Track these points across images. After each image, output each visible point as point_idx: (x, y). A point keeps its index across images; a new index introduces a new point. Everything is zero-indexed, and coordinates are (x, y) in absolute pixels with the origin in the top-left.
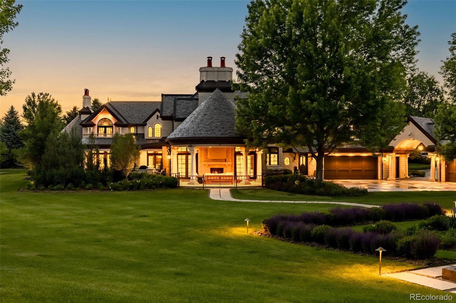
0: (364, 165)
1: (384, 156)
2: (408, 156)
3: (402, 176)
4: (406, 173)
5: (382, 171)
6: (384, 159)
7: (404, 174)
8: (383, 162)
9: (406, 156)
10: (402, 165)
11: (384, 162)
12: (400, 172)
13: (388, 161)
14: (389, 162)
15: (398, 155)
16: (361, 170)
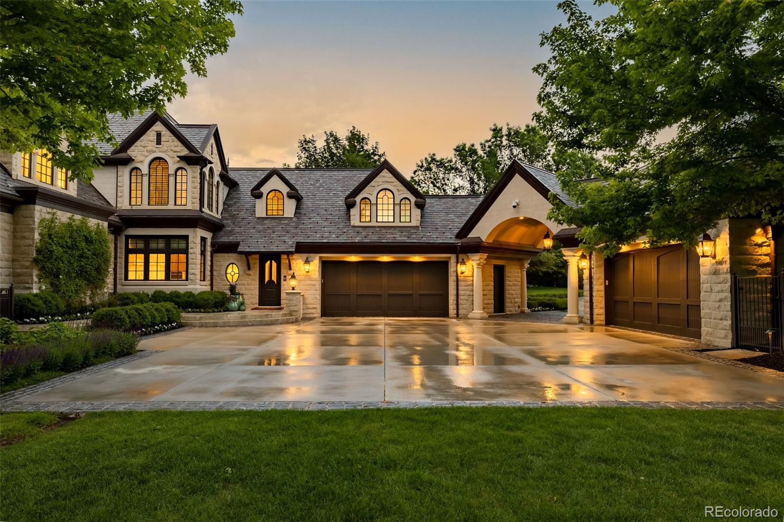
0: (416, 283)
1: (460, 260)
2: (527, 266)
3: (510, 308)
4: (522, 302)
5: (457, 295)
6: (461, 268)
7: (517, 305)
8: (459, 274)
9: (522, 266)
10: (511, 283)
11: (461, 277)
12: (507, 300)
13: (470, 274)
14: (473, 276)
15: (499, 262)
16: (411, 295)
